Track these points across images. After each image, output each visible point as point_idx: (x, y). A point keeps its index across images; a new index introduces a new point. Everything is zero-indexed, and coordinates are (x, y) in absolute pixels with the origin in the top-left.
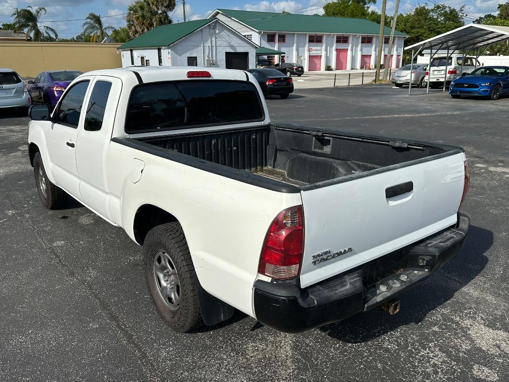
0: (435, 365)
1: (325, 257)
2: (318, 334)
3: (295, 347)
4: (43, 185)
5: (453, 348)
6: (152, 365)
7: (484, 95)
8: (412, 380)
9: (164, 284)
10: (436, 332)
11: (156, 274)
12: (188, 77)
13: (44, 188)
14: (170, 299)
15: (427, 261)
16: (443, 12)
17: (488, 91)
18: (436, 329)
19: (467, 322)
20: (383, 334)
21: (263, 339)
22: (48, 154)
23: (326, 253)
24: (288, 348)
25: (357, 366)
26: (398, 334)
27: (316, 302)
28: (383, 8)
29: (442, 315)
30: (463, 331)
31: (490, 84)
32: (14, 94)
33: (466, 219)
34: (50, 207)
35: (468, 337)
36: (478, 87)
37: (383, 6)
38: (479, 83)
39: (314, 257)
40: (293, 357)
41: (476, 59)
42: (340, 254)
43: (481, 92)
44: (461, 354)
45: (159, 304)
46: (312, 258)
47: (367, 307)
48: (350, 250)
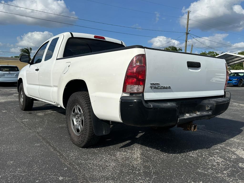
0: (218, 162)
1: (157, 86)
2: (154, 150)
3: (142, 154)
4: (22, 99)
5: (227, 157)
6: (65, 158)
7: (235, 84)
8: (206, 167)
9: (75, 123)
10: (218, 152)
11: (72, 119)
12: (94, 38)
13: (22, 101)
14: (78, 130)
15: (210, 108)
16: (213, 54)
17: (236, 82)
18: (217, 151)
19: (234, 149)
20: (190, 151)
21: (125, 151)
22: (26, 80)
23: (157, 84)
24: (138, 155)
25: (175, 161)
26: (197, 152)
27: (152, 106)
28: (185, 49)
29: (220, 147)
30: (232, 152)
31: (237, 79)
32: (15, 76)
33: (229, 93)
34: (23, 109)
35: (236, 154)
36: (232, 81)
37: (185, 48)
38: (232, 79)
39: (151, 84)
40: (141, 157)
41: (230, 71)
42: (164, 88)
43: (233, 83)
44: (232, 159)
45: (72, 134)
46: (150, 84)
47: (179, 120)
48: (170, 88)
